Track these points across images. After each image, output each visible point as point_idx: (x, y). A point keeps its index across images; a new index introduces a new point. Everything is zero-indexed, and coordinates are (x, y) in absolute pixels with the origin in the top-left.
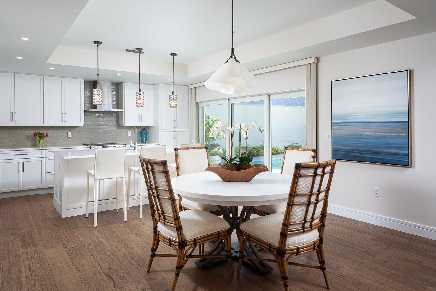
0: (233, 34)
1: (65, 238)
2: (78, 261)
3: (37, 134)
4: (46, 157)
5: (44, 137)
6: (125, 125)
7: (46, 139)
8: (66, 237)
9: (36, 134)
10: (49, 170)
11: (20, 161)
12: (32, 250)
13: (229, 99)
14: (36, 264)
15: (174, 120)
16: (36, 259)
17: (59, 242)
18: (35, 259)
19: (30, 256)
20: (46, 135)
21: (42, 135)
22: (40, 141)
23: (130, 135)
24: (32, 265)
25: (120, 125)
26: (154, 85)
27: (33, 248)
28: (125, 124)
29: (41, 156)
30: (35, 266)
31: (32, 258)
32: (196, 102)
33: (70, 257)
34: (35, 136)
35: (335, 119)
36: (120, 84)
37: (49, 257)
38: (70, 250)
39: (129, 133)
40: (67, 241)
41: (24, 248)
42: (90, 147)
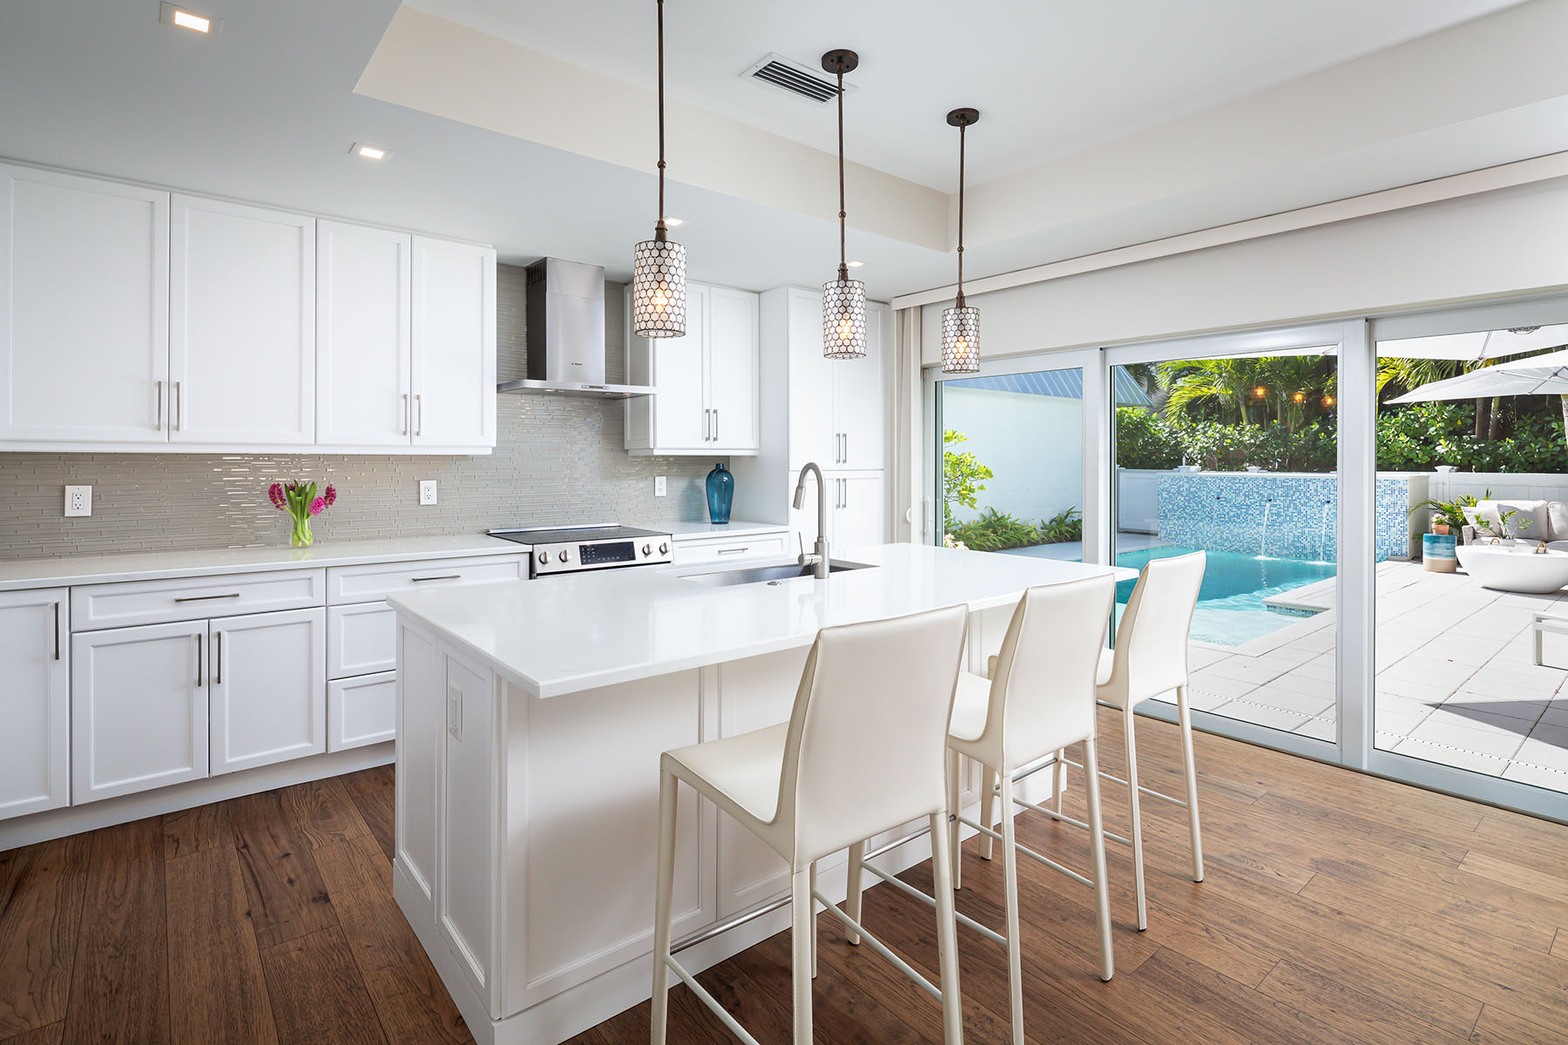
3: (283, 490)
4: (330, 603)
5: (319, 505)
6: (656, 453)
7: (326, 512)
9: (280, 490)
10: (344, 667)
11: (201, 627)
13: (1101, 349)
15: (838, 435)
20: (327, 493)
21: (309, 497)
22: (296, 523)
23: (664, 493)
25: (627, 450)
26: (759, 293)
28: (658, 445)
29: (305, 599)
32: (923, 363)
34: (274, 500)
36: (626, 284)
39: (661, 484)
42: (529, 548)
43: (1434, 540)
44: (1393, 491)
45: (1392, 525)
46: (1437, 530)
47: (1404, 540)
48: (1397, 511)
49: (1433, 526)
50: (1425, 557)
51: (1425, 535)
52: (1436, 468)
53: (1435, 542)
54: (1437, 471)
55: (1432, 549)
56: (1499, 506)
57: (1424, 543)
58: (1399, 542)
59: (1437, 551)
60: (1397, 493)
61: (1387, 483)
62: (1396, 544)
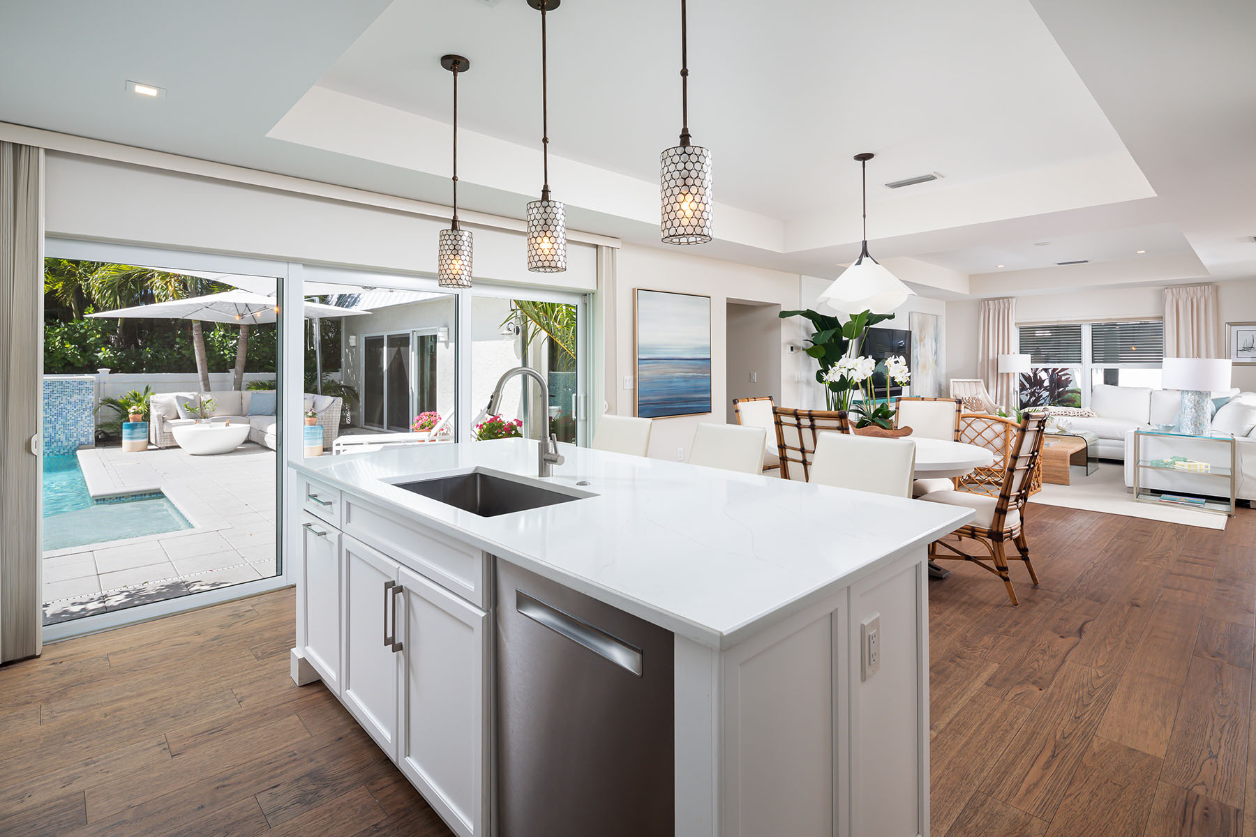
0: (864, 218)
1: (1060, 757)
2: (1101, 679)
8: (1053, 756)
12: (1203, 783)
14: (1212, 730)
16: (1205, 744)
17: (1094, 755)
18: (1209, 746)
19: (1220, 767)
24: (1225, 735)
27: (1199, 790)
30: (1217, 729)
31: (1216, 757)
33: (1108, 697)
35: (642, 353)
37: (1163, 729)
38: (1088, 713)
40: (1068, 742)
41: (1232, 813)
43: (133, 427)
44: (80, 391)
45: (80, 419)
46: (133, 418)
47: (90, 431)
48: (84, 407)
49: (130, 416)
50: (124, 441)
51: (124, 423)
52: (98, 370)
53: (135, 428)
54: (98, 373)
55: (132, 434)
56: (177, 397)
57: (123, 430)
58: (86, 433)
59: (136, 435)
60: (84, 392)
61: (75, 384)
62: (83, 436)
